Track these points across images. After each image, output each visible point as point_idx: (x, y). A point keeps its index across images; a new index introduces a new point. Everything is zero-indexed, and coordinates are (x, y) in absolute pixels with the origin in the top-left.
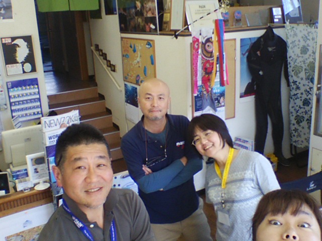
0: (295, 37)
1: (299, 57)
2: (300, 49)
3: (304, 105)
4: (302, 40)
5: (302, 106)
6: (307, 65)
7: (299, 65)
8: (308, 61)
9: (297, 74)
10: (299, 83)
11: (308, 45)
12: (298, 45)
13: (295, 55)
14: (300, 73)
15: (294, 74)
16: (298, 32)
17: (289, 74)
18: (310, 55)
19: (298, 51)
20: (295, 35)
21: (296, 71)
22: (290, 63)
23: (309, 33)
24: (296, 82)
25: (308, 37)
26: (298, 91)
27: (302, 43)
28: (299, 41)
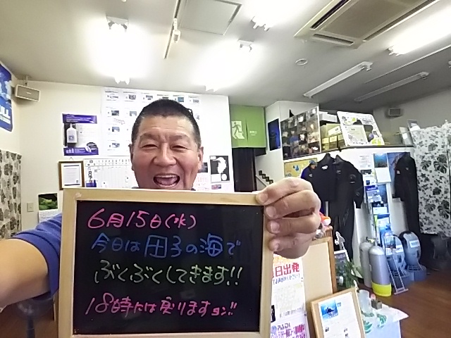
0: (422, 138)
2: (428, 147)
3: (434, 194)
5: (432, 195)
6: (436, 158)
7: (427, 160)
9: (426, 168)
10: (428, 175)
11: (437, 142)
12: (426, 144)
13: (423, 152)
15: (423, 168)
17: (417, 169)
18: (439, 150)
19: (425, 149)
23: (437, 132)
24: (425, 175)
25: (437, 136)
26: (427, 182)
27: (430, 142)
28: (426, 141)
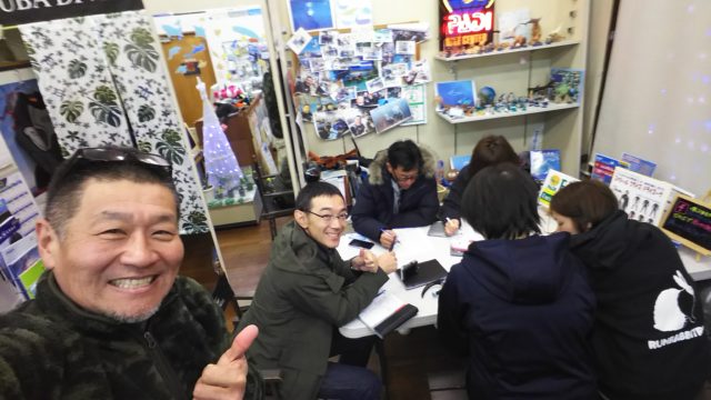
0: (49, 47)
1: (68, 84)
2: (67, 68)
4: (64, 51)
6: (91, 95)
7: (73, 100)
8: (93, 87)
9: (74, 118)
10: (84, 134)
11: (84, 58)
12: (61, 61)
13: (59, 82)
14: (79, 114)
15: (68, 119)
16: (51, 36)
17: (54, 122)
18: (93, 76)
19: (63, 74)
20: (48, 42)
21: (70, 113)
22: (50, 101)
23: (78, 34)
24: (76, 133)
25: (80, 43)
27: (68, 57)
28: (60, 54)
